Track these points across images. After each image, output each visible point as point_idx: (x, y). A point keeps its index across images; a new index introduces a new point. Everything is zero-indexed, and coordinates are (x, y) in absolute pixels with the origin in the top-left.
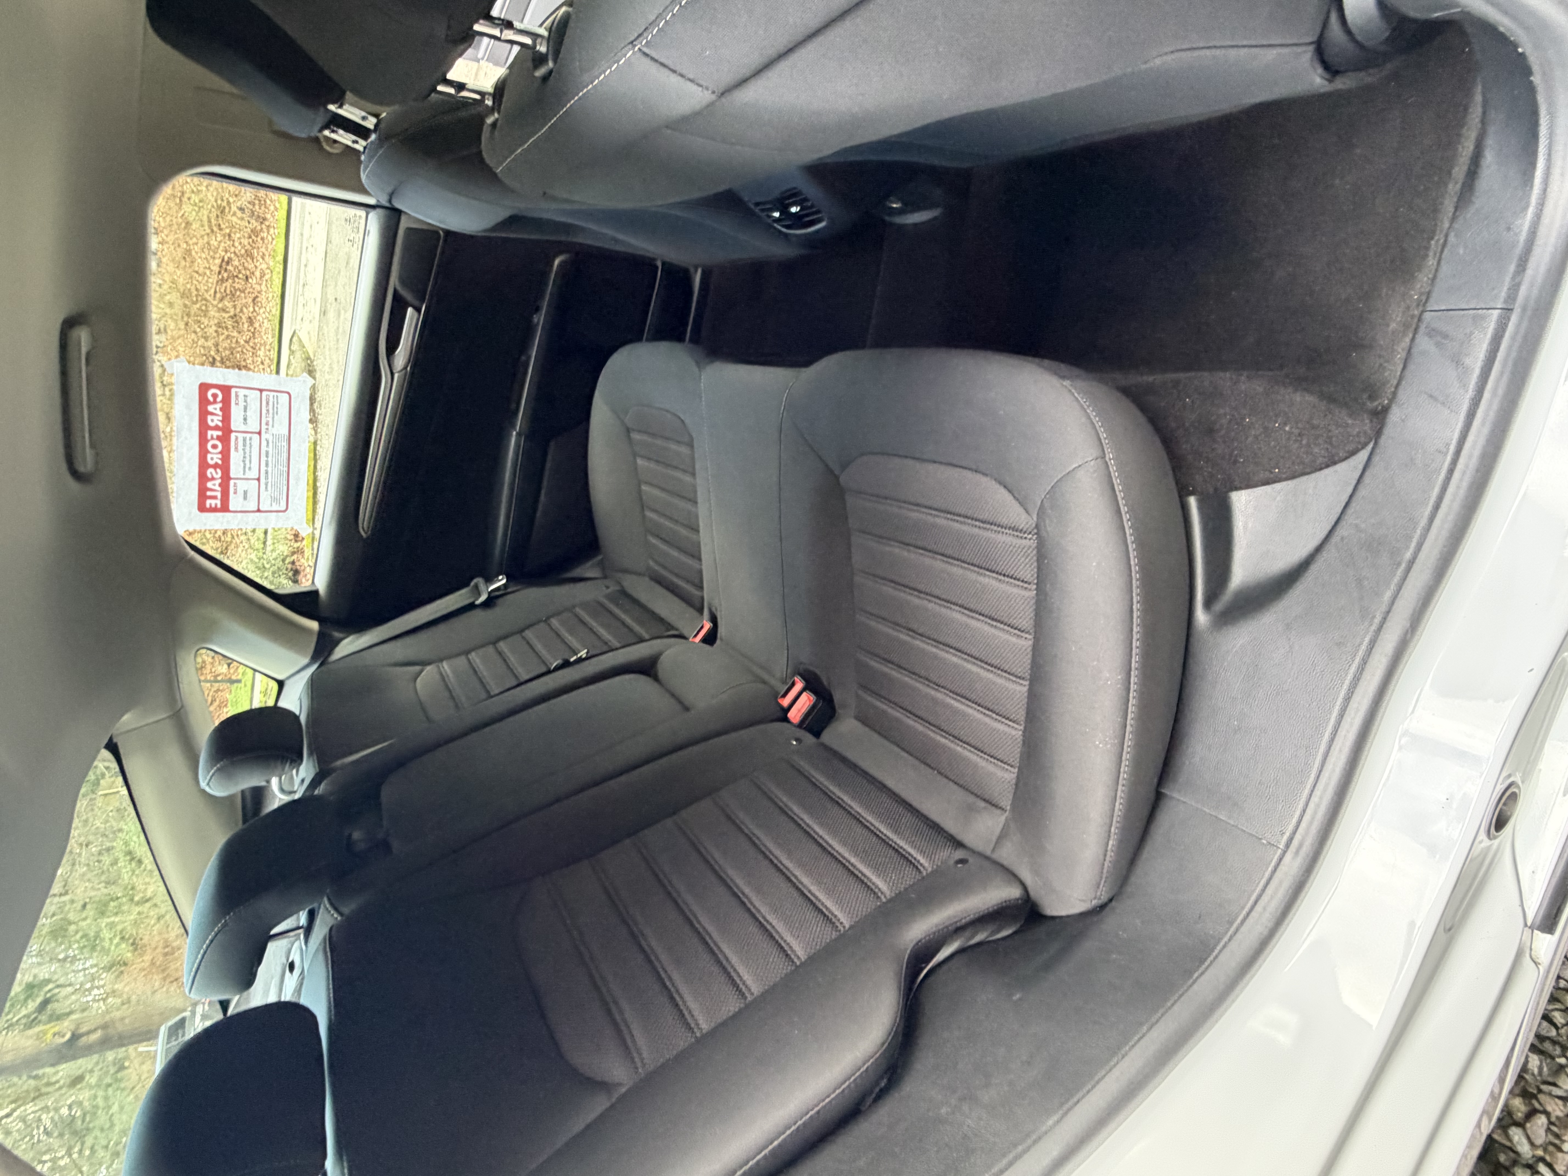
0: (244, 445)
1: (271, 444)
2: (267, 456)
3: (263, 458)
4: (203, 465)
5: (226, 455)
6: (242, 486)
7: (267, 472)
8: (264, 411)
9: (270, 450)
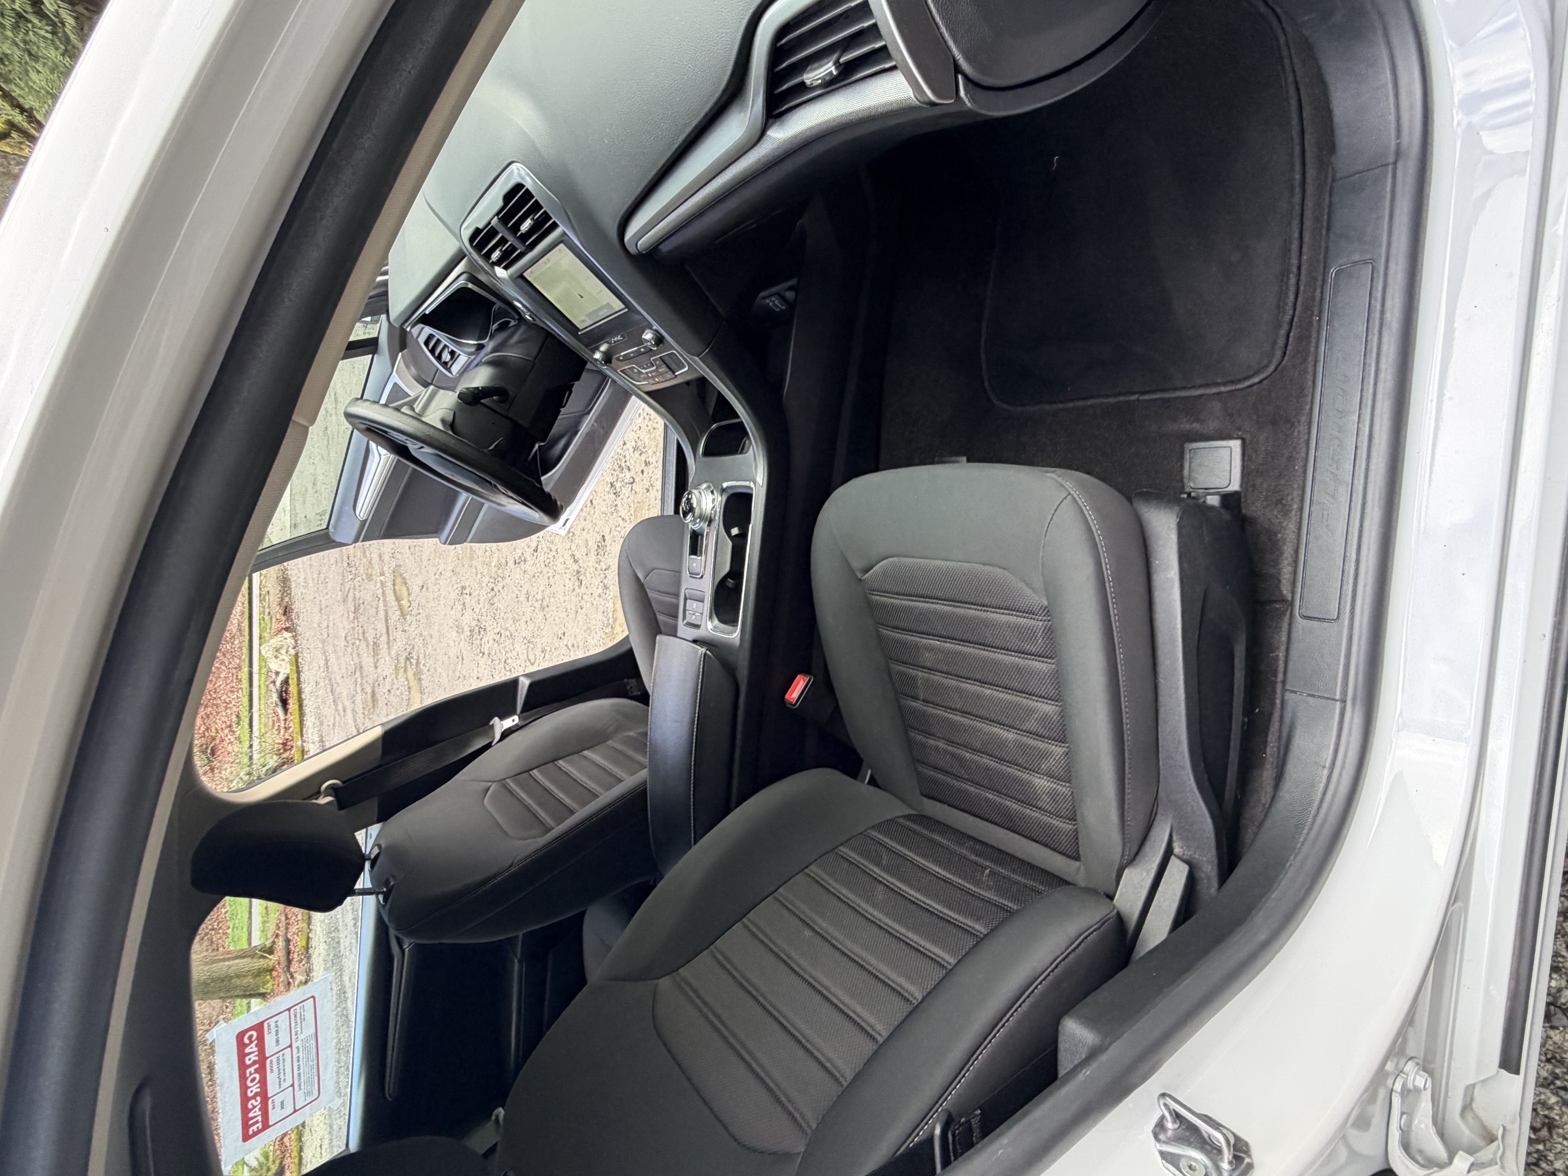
0: (278, 1063)
1: (301, 1050)
2: (298, 1061)
3: (296, 1064)
4: (245, 1099)
5: (263, 1083)
6: (278, 1100)
7: (299, 1075)
8: (293, 1025)
9: (301, 1054)
